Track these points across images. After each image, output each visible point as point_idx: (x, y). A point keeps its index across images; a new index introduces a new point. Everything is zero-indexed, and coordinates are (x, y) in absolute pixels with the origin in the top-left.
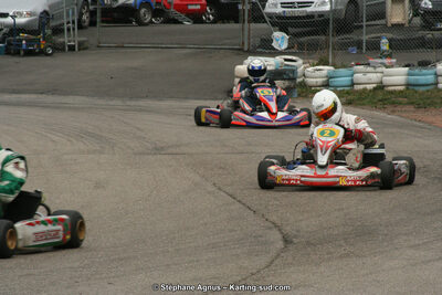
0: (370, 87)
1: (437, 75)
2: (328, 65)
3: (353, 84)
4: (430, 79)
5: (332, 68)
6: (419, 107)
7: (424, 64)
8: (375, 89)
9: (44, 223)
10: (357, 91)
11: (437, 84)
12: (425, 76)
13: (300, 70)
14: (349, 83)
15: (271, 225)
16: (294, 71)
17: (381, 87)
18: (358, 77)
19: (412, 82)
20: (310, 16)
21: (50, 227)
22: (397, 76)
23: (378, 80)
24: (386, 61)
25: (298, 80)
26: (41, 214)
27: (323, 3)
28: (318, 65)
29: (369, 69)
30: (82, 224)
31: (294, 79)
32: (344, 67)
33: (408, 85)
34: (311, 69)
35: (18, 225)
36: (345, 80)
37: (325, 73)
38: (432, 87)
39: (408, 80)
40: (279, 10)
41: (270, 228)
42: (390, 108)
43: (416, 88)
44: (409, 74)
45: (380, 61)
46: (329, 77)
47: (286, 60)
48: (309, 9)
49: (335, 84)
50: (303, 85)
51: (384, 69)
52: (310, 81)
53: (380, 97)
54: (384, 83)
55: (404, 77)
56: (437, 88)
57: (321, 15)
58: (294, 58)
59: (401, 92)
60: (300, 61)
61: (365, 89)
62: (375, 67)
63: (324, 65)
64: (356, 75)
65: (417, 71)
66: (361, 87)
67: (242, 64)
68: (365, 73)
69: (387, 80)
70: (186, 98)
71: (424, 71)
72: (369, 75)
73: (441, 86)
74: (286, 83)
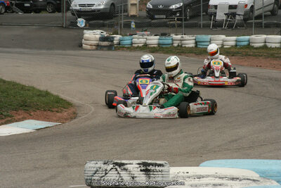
0: (140, 45)
1: (173, 40)
2: (118, 34)
3: (132, 43)
4: (170, 41)
5: (121, 36)
7: (164, 35)
8: (143, 46)
9: (201, 104)
10: (134, 47)
11: (172, 44)
12: (167, 40)
17: (146, 45)
18: (135, 40)
19: (161, 43)
20: (94, 11)
21: (203, 106)
22: (154, 40)
23: (144, 42)
24: (145, 33)
26: (199, 100)
27: (99, 5)
30: (216, 105)
31: (112, 41)
32: (127, 36)
33: (159, 44)
35: (191, 104)
36: (129, 42)
37: (118, 38)
39: (159, 42)
40: (78, 8)
43: (163, 46)
44: (159, 39)
45: (142, 33)
46: (120, 40)
48: (93, 8)
49: (123, 43)
51: (147, 37)
55: (157, 41)
56: (173, 46)
57: (99, 10)
61: (138, 46)
62: (142, 36)
63: (116, 34)
65: (163, 38)
66: (136, 45)
68: (138, 39)
69: (148, 42)
70: (64, 50)
71: (167, 38)
72: (140, 40)
73: (176, 45)
74: (110, 43)
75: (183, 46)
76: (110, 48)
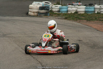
0: (73, 12)
1: (95, 9)
3: (68, 11)
4: (93, 10)
5: (61, 6)
6: (88, 20)
7: (91, 5)
8: (75, 13)
10: (69, 14)
12: (91, 9)
13: (50, 6)
14: (66, 11)
15: (38, 62)
16: (48, 7)
17: (76, 12)
18: (69, 9)
19: (87, 11)
22: (82, 9)
23: (76, 10)
24: (78, 4)
25: (50, 9)
28: (56, 5)
29: (73, 6)
33: (85, 12)
34: (54, 6)
36: (65, 10)
37: (58, 7)
38: (93, 12)
39: (85, 10)
41: (38, 63)
42: (79, 21)
43: (88, 13)
44: (86, 8)
45: (76, 3)
46: (60, 9)
47: (46, 3)
49: (62, 11)
50: (51, 11)
51: (78, 6)
52: (54, 10)
53: (76, 17)
54: (78, 11)
55: (84, 9)
56: (95, 13)
58: (49, 2)
59: (83, 14)
60: (51, 3)
61: (71, 13)
62: (75, 6)
63: (58, 5)
64: (68, 8)
65: (88, 7)
67: (31, 4)
68: (71, 8)
69: (79, 10)
71: (91, 7)
72: (73, 8)
73: (96, 12)
74: (46, 11)
75: (101, 13)
76: (46, 14)
